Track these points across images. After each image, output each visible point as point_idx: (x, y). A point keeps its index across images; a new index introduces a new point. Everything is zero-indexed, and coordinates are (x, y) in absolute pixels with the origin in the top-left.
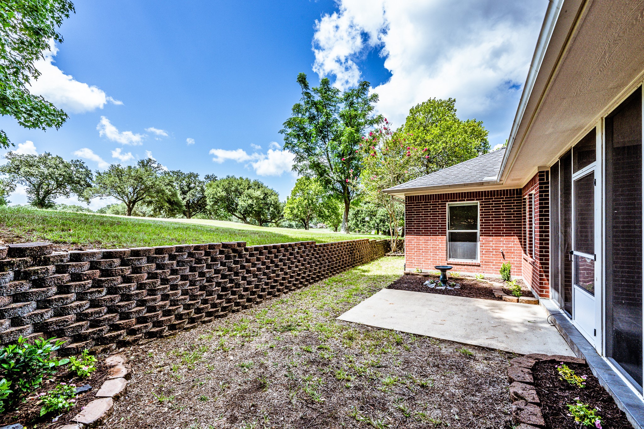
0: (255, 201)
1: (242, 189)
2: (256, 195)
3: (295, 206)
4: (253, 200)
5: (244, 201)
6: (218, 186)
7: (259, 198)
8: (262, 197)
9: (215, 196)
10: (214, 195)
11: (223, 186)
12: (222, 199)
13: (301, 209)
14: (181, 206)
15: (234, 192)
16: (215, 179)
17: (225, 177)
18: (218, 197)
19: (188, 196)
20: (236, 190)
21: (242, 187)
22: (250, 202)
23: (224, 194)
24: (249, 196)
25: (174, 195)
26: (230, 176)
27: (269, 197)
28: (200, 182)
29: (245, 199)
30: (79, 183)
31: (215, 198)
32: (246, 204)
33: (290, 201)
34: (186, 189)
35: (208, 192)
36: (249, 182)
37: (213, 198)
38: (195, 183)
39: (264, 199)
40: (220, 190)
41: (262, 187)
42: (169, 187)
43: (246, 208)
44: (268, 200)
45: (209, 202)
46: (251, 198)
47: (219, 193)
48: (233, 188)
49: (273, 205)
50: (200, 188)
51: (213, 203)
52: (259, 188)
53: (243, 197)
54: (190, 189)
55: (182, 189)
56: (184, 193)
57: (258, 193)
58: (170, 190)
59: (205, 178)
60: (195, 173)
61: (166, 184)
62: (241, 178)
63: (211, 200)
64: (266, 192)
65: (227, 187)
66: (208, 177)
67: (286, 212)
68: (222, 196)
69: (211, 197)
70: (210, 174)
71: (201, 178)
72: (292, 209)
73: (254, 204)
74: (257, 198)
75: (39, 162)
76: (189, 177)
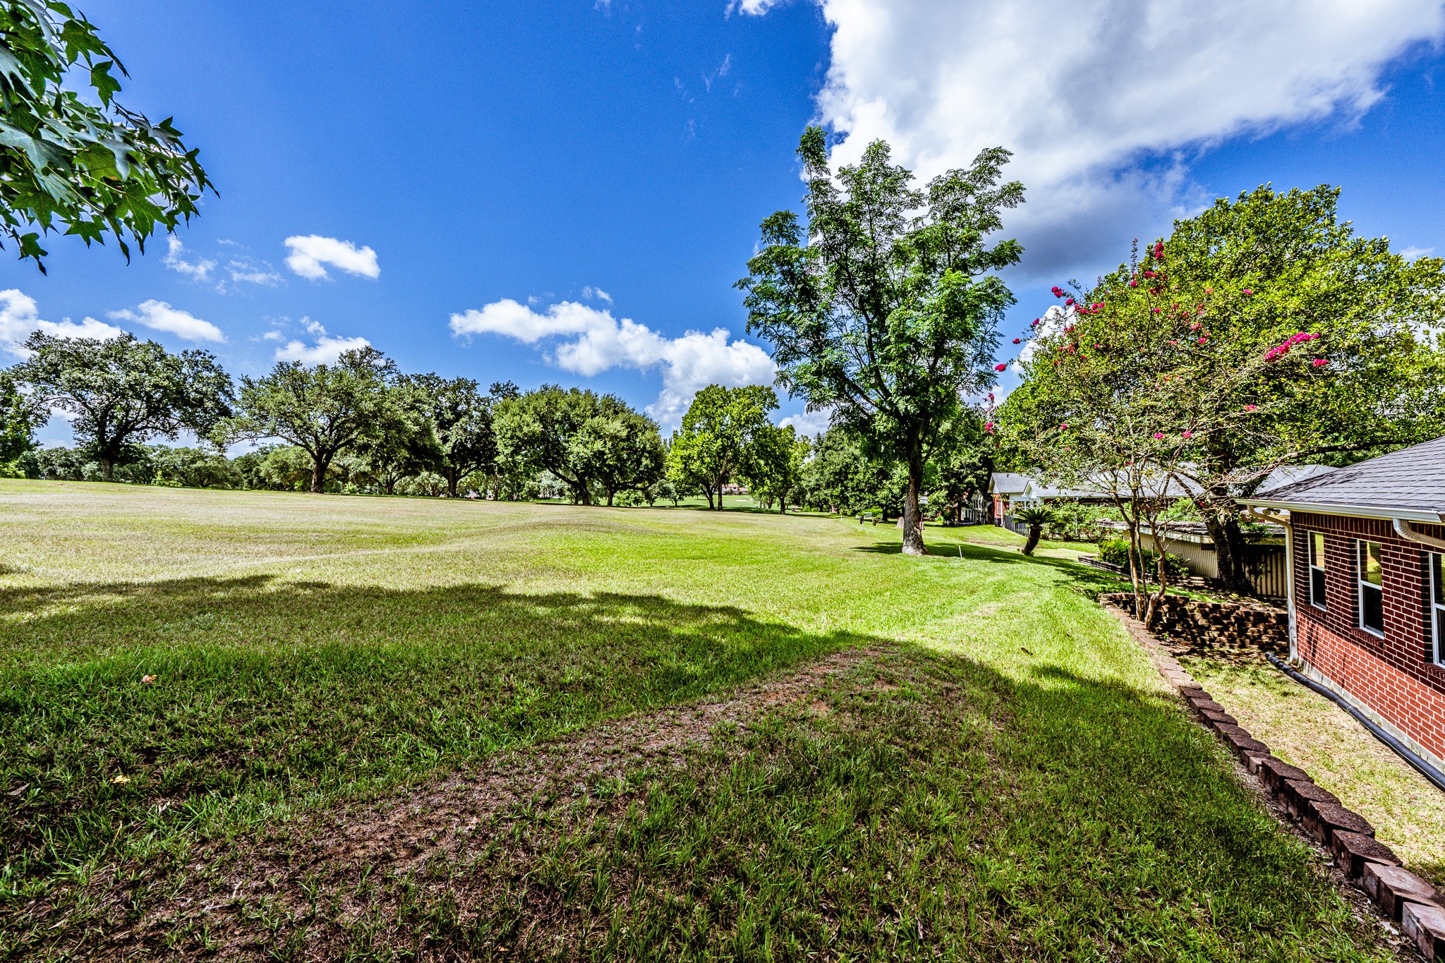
0: (609, 444)
1: (578, 415)
2: (612, 431)
4: (605, 443)
5: (585, 444)
6: (523, 409)
7: (616, 437)
8: (624, 434)
9: (518, 434)
10: (514, 431)
11: (535, 408)
12: (531, 440)
14: (441, 458)
15: (560, 423)
16: (513, 393)
17: (538, 390)
18: (525, 434)
19: (455, 434)
20: (566, 417)
21: (577, 411)
22: (598, 445)
23: (537, 427)
24: (595, 432)
25: (424, 432)
26: (551, 385)
27: (640, 434)
28: (479, 401)
29: (587, 439)
30: (200, 404)
31: (518, 438)
32: (588, 452)
33: (680, 442)
34: (449, 416)
35: (501, 423)
36: (595, 401)
37: (512, 438)
38: (468, 403)
39: (628, 438)
40: (527, 418)
41: (622, 411)
42: (414, 415)
43: (589, 460)
44: (638, 440)
45: (503, 447)
46: (600, 437)
47: (528, 425)
48: (558, 415)
49: (649, 452)
50: (479, 414)
51: (512, 449)
52: (616, 413)
53: (581, 435)
54: (458, 416)
55: (438, 415)
56: (444, 425)
57: (615, 426)
58: (415, 422)
59: (491, 391)
60: (470, 379)
62: (574, 391)
63: (508, 442)
64: (632, 422)
65: (544, 410)
66: (497, 389)
68: (534, 434)
69: (509, 435)
70: (503, 382)
71: (483, 391)
72: (686, 462)
73: (607, 451)
74: (614, 437)
75: (105, 357)
76: (456, 389)
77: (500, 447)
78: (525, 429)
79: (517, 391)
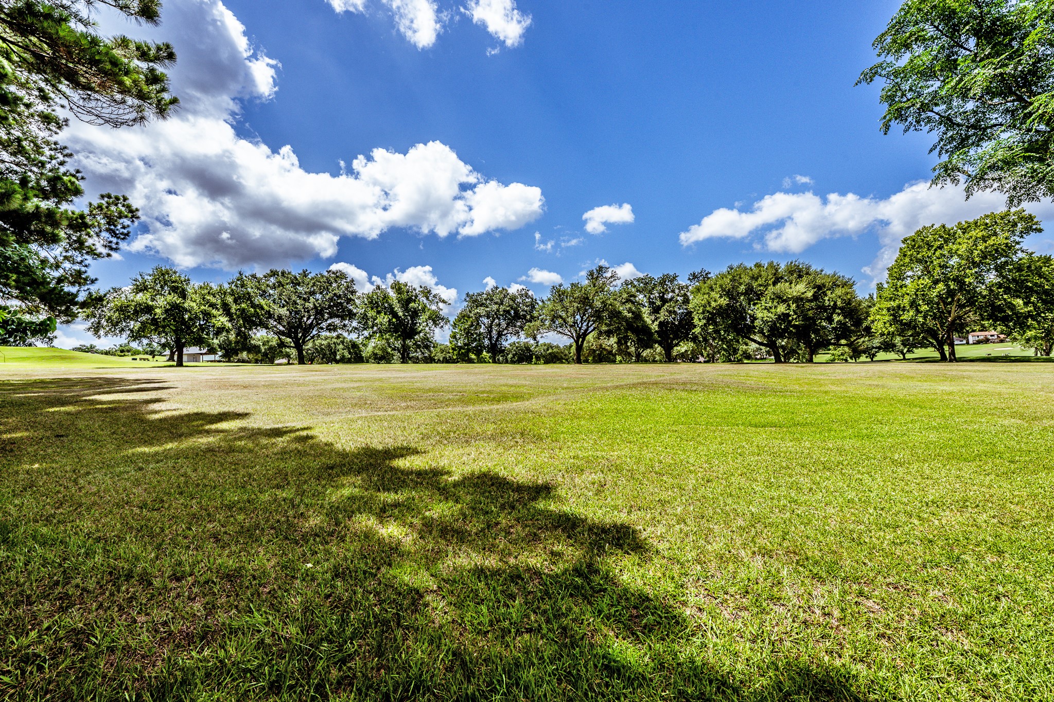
0: (794, 306)
1: (760, 285)
2: (795, 294)
3: (906, 301)
4: (789, 305)
5: (768, 309)
6: (712, 289)
7: (802, 299)
8: (809, 294)
9: (708, 308)
10: (705, 306)
11: (721, 286)
12: (721, 312)
13: (924, 308)
14: (652, 334)
15: (745, 294)
16: (706, 277)
17: (725, 270)
18: (714, 308)
19: (663, 315)
20: (749, 290)
21: (760, 281)
22: (782, 309)
23: (724, 301)
24: (779, 297)
25: (638, 316)
26: (735, 265)
27: (829, 293)
28: (681, 288)
29: (770, 304)
30: (525, 316)
31: (708, 312)
32: (773, 316)
33: (886, 294)
34: (658, 303)
35: (696, 301)
36: (777, 270)
37: (703, 313)
38: (673, 291)
39: (815, 297)
40: (715, 295)
41: (807, 274)
42: (629, 305)
43: (775, 324)
44: (826, 298)
45: (698, 321)
46: (784, 301)
47: (715, 301)
48: (742, 288)
49: (840, 308)
50: (682, 298)
51: (704, 321)
52: (800, 276)
53: (765, 302)
54: (664, 301)
55: (651, 303)
56: (656, 310)
57: (800, 288)
58: (630, 311)
59: (689, 279)
60: (672, 274)
61: (623, 301)
62: (758, 265)
63: (701, 316)
64: (819, 282)
65: (729, 286)
66: (694, 277)
67: (880, 322)
68: (721, 307)
69: (701, 311)
70: (697, 271)
71: (683, 281)
72: (895, 313)
73: (792, 313)
74: (798, 300)
75: (486, 300)
76: (663, 282)
77: (696, 321)
78: (713, 304)
79: (709, 276)
